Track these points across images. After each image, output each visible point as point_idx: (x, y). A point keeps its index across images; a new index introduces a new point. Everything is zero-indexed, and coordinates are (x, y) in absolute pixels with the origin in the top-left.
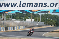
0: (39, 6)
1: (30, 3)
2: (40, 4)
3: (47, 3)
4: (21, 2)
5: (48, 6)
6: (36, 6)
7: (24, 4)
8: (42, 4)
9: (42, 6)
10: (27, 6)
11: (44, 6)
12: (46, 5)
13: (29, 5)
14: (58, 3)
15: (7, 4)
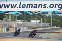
0: (39, 8)
1: (29, 5)
2: (39, 5)
3: (46, 5)
4: (20, 3)
5: (48, 8)
6: (35, 7)
7: (24, 5)
8: (41, 5)
10: (27, 8)
11: (44, 8)
12: (46, 7)
14: (57, 4)
15: (7, 5)
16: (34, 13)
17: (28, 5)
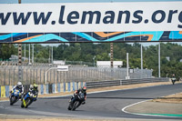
0: (119, 21)
2: (121, 13)
3: (142, 12)
4: (63, 8)
5: (146, 21)
7: (74, 15)
8: (128, 13)
9: (127, 21)
10: (83, 22)
11: (134, 22)
12: (140, 19)
13: (88, 16)
14: (176, 12)
15: (22, 14)
16: (106, 38)
17: (85, 13)
